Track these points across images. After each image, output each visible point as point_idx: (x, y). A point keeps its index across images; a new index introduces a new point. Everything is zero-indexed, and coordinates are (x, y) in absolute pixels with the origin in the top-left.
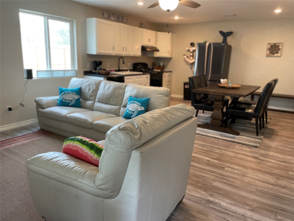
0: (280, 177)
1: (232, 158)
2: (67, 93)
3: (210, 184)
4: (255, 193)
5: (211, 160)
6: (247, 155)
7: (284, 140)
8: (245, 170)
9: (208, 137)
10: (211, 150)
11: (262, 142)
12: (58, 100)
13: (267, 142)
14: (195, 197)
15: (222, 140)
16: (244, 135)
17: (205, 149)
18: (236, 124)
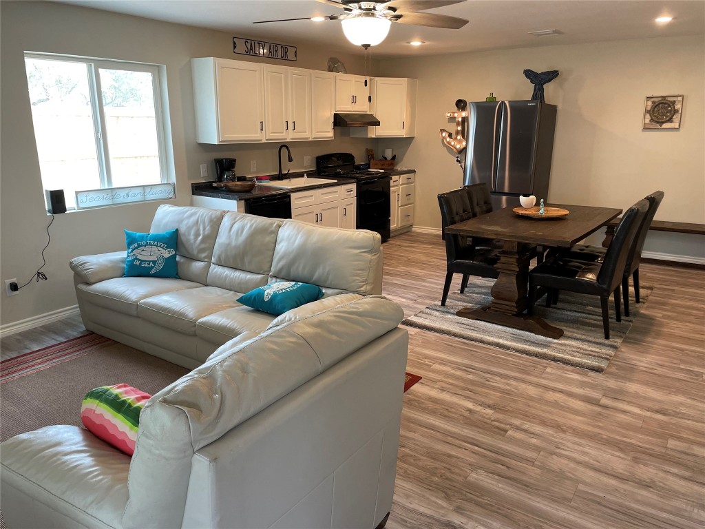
0: (643, 456)
1: (531, 403)
2: (145, 246)
3: (461, 479)
4: (570, 501)
5: (478, 408)
6: (570, 395)
7: (674, 348)
8: (558, 437)
9: (482, 345)
10: (483, 381)
11: (615, 356)
12: (123, 261)
13: (629, 354)
14: (417, 516)
15: (517, 350)
16: (575, 335)
17: (470, 377)
18: (559, 305)
